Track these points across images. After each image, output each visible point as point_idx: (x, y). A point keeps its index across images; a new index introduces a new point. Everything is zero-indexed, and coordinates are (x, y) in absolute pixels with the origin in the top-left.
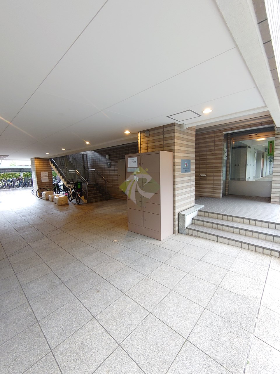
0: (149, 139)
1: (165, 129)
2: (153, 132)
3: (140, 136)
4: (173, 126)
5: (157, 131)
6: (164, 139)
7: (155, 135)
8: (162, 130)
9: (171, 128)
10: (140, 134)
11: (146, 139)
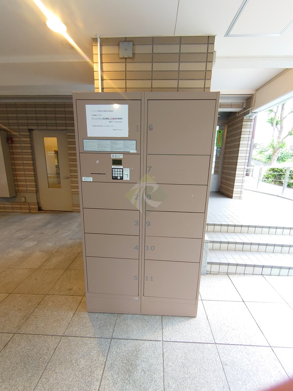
0: (131, 67)
1: (186, 49)
2: (147, 49)
3: (101, 55)
4: (208, 44)
5: (159, 49)
6: (179, 75)
7: (153, 58)
8: (175, 49)
9: (203, 48)
10: (101, 46)
11: (121, 67)
